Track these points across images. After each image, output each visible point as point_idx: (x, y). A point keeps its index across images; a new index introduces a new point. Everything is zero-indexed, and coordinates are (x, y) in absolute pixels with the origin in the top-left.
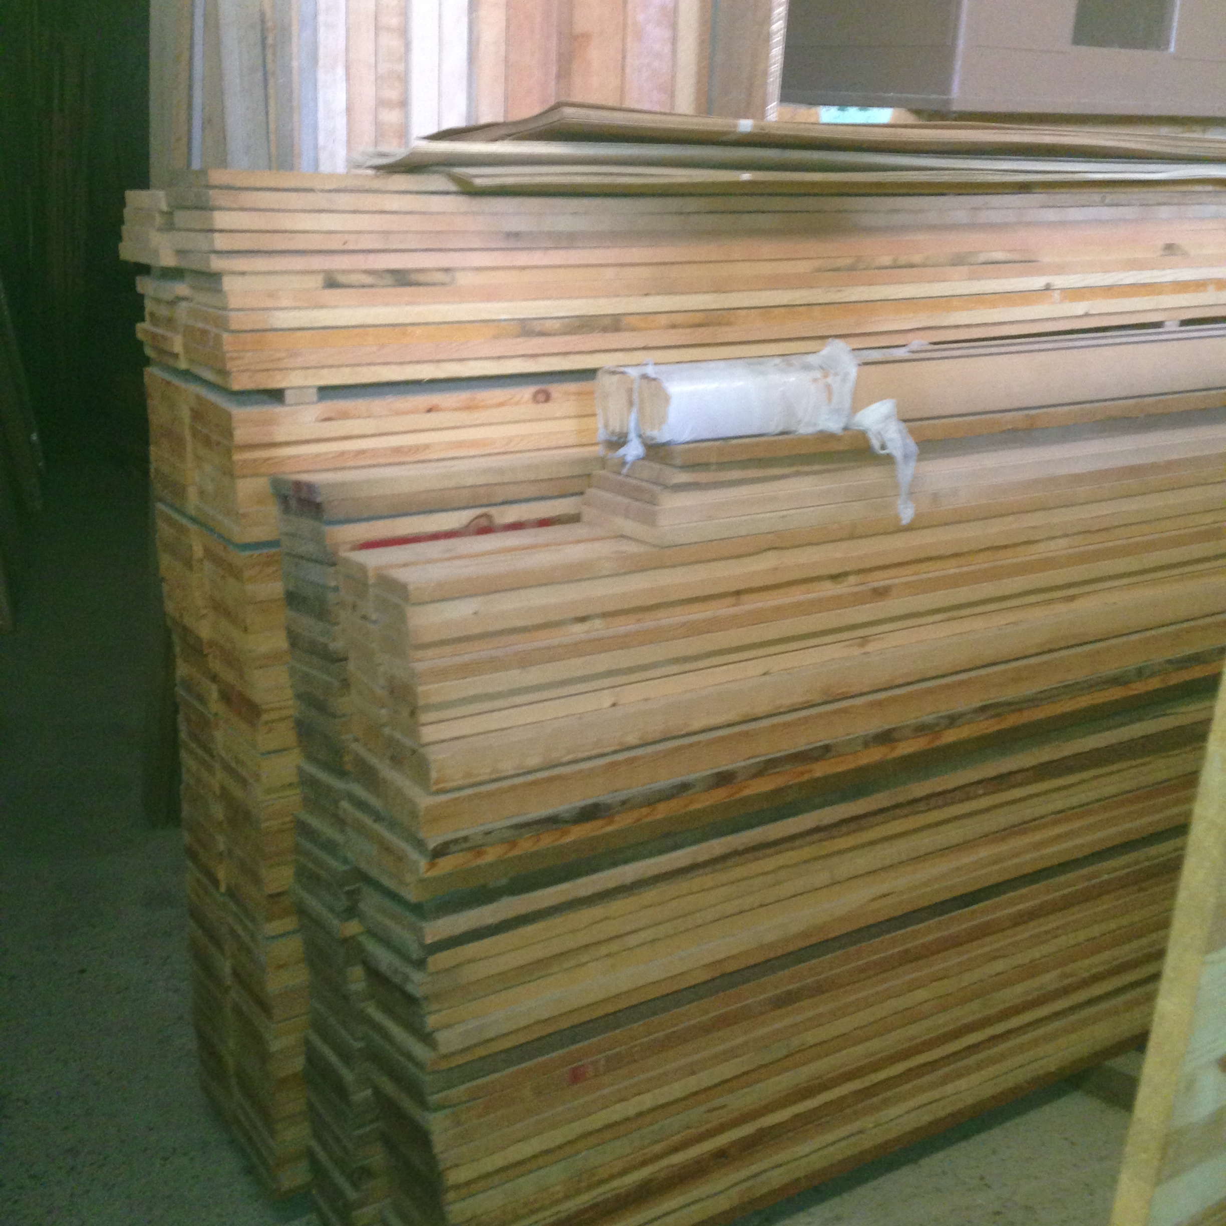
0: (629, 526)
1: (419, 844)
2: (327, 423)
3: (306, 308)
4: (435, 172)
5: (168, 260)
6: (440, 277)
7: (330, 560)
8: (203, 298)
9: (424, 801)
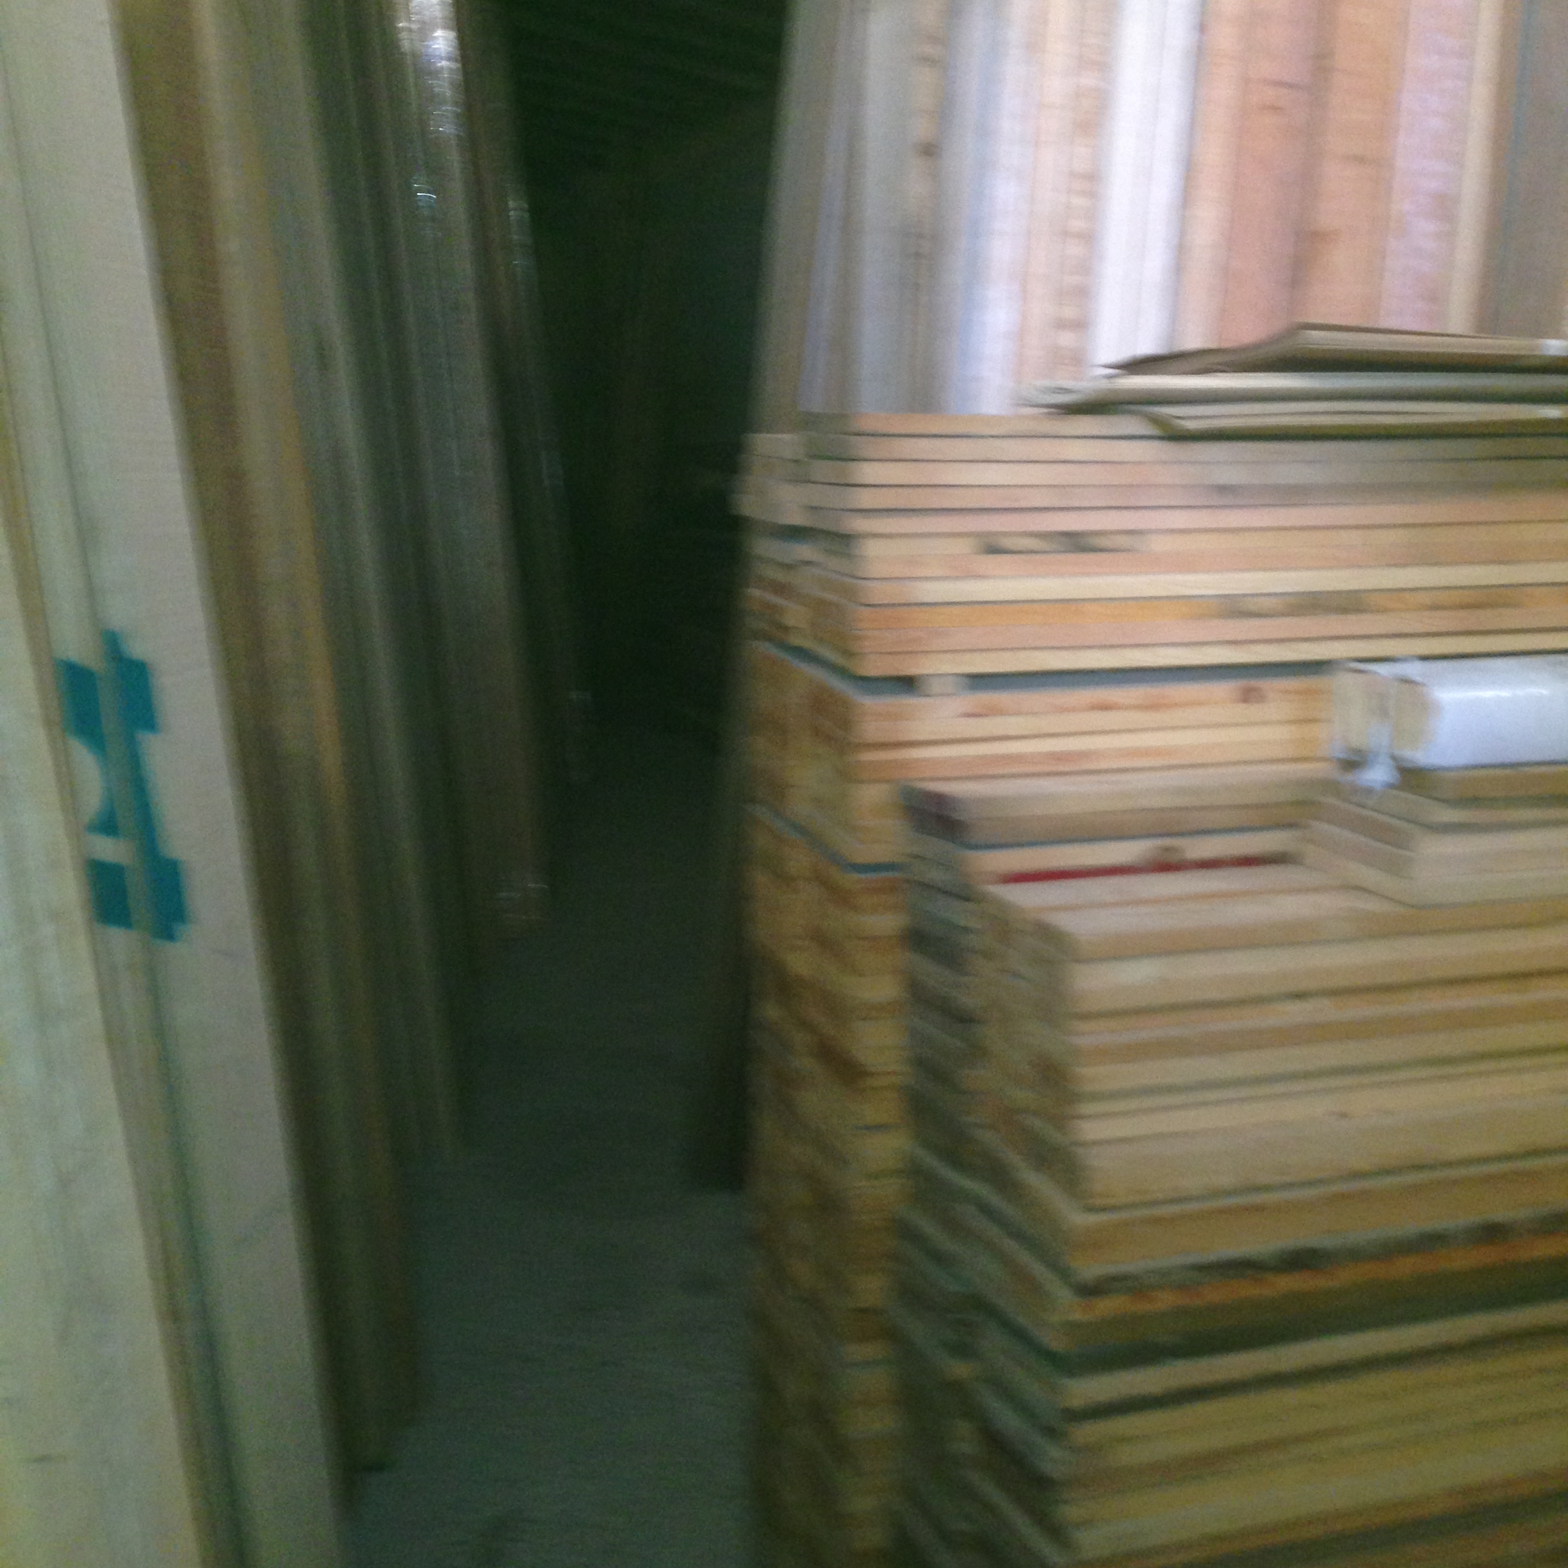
0: (1370, 876)
1: (1064, 1274)
2: (972, 721)
3: (957, 578)
4: (1123, 412)
5: (796, 518)
6: (1122, 541)
7: (965, 894)
8: (834, 563)
9: (1078, 1219)
